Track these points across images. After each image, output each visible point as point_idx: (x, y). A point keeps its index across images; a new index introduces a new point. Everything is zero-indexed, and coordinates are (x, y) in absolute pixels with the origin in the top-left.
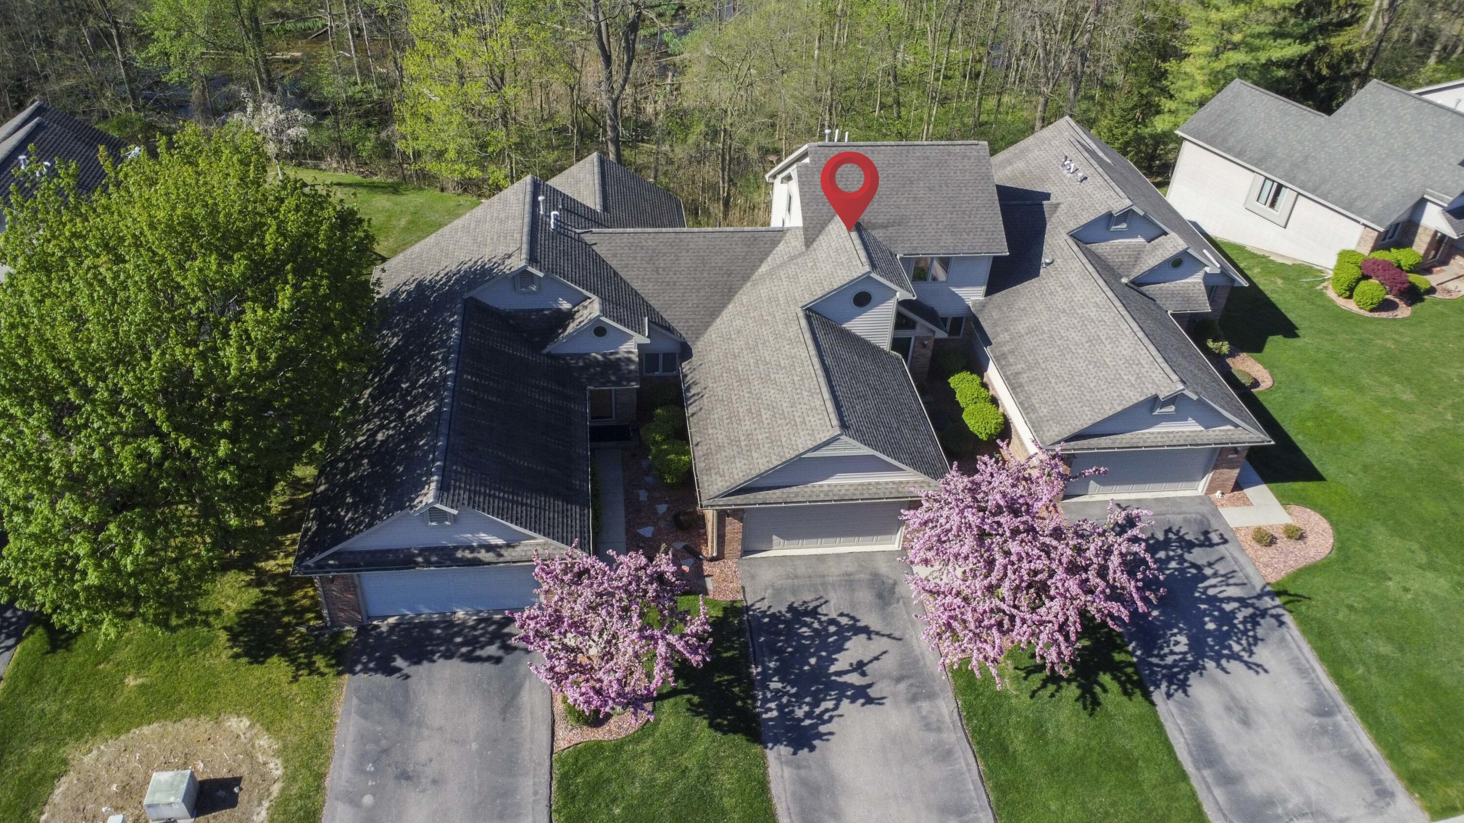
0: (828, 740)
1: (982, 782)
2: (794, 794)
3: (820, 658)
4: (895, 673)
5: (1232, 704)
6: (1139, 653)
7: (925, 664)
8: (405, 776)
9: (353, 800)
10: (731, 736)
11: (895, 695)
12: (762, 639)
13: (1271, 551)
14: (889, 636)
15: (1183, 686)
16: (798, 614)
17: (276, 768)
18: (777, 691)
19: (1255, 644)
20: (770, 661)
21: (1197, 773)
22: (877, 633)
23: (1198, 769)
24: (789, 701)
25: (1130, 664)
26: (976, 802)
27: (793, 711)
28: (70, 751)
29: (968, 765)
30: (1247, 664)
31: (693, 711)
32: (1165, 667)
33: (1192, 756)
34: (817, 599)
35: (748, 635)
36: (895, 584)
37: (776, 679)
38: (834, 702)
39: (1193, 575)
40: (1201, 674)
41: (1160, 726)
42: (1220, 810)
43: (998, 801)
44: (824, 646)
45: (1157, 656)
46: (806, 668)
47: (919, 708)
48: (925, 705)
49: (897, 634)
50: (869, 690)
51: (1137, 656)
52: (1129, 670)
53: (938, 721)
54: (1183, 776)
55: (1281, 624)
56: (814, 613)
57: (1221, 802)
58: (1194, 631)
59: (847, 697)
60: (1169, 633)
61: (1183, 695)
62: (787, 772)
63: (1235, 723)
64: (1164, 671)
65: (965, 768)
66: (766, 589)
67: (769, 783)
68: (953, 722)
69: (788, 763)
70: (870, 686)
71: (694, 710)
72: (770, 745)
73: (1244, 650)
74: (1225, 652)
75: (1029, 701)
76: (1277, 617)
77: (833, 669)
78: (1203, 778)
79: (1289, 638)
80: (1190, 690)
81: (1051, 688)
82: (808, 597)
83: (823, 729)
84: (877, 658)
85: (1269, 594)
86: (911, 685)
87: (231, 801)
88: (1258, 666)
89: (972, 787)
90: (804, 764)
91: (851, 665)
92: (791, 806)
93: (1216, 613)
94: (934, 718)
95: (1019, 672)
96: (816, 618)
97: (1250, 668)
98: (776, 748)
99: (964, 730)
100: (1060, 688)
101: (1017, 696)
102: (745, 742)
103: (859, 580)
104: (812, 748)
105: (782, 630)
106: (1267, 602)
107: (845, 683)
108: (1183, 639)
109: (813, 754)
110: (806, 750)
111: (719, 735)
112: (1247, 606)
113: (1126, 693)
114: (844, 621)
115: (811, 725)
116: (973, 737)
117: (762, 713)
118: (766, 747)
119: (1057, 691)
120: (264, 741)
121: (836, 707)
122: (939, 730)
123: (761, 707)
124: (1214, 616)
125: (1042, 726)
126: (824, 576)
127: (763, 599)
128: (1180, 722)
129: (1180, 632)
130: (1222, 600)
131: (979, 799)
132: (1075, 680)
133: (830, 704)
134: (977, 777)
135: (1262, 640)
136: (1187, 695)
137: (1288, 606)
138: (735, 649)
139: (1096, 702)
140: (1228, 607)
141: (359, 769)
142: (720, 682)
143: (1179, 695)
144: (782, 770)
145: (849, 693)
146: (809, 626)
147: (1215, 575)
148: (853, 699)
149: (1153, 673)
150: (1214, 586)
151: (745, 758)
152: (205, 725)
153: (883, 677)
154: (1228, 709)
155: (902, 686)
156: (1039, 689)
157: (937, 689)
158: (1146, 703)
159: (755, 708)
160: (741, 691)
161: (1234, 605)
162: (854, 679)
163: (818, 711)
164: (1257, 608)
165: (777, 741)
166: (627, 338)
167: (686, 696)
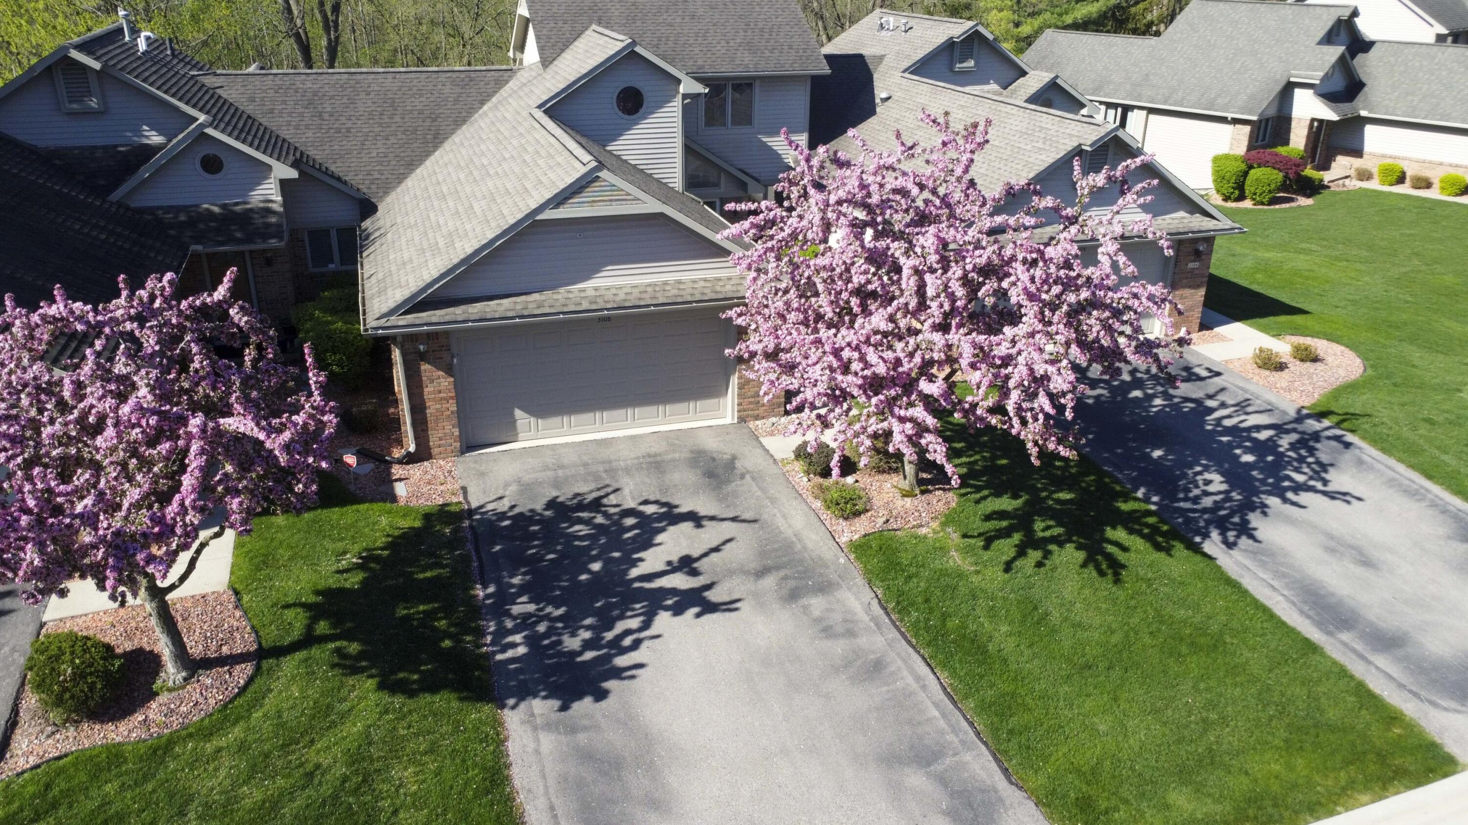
0: (633, 677)
1: (954, 703)
2: (564, 779)
3: (608, 562)
4: (753, 565)
5: (1332, 544)
6: (1155, 499)
7: (805, 548)
10: (426, 698)
11: (756, 595)
12: (498, 548)
13: (1285, 374)
14: (734, 519)
15: (1245, 530)
16: (566, 509)
18: (526, 616)
19: (1326, 471)
20: (512, 576)
21: (1331, 640)
22: (712, 518)
23: (1329, 633)
24: (550, 628)
25: (1149, 513)
26: (950, 737)
27: (560, 642)
29: (918, 678)
30: (1325, 493)
31: (344, 667)
32: (1205, 510)
33: (1308, 617)
34: (599, 489)
35: (469, 546)
36: (734, 458)
37: (524, 599)
38: (641, 618)
39: (1192, 409)
40: (1265, 514)
41: (1234, 585)
42: (1401, 686)
43: (995, 730)
44: (619, 544)
45: (1186, 499)
46: (583, 577)
47: (805, 608)
48: (817, 604)
49: (747, 516)
50: (706, 594)
51: (1154, 503)
52: (1151, 520)
53: (845, 621)
54: (1311, 647)
55: (1348, 445)
56: (596, 505)
57: (1395, 675)
58: (1226, 466)
59: (667, 608)
60: (1190, 472)
61: (1250, 542)
62: (548, 742)
63: (1351, 566)
64: (1206, 516)
65: (914, 686)
66: (506, 485)
67: (508, 766)
68: (874, 619)
69: (549, 726)
70: (709, 587)
71: (349, 665)
72: (511, 702)
73: (1311, 478)
74: (1286, 484)
75: (1001, 576)
76: (1338, 438)
77: (634, 573)
78: (1345, 644)
79: (1366, 458)
80: (1258, 534)
81: (1035, 555)
82: (582, 488)
83: (621, 661)
84: (716, 549)
85: (1309, 416)
86: (785, 578)
88: (1345, 494)
89: (936, 713)
90: (585, 722)
91: (669, 563)
92: (557, 802)
93: (1248, 444)
94: (836, 618)
95: (972, 541)
96: (598, 512)
97: (1333, 498)
98: (523, 706)
99: (896, 627)
100: (1047, 554)
101: (977, 572)
102: (455, 704)
103: (673, 460)
104: (601, 695)
105: (535, 533)
106: (1313, 425)
107: (661, 589)
108: (1216, 478)
109: (604, 704)
110: (588, 700)
111: (398, 701)
112: (1288, 432)
113: (1158, 547)
114: (650, 509)
115: (595, 659)
116: (916, 636)
117: (494, 653)
118: (503, 706)
119: (1045, 557)
121: (646, 625)
122: (850, 633)
123: (493, 643)
124: (1246, 447)
125: (1036, 608)
126: (610, 462)
127: (501, 498)
128: (1264, 576)
129: (1206, 468)
130: (1249, 429)
131: (955, 730)
132: (1070, 541)
133: (634, 623)
134: (942, 696)
135: (1332, 465)
136: (1256, 540)
137: (1345, 425)
138: (443, 567)
139: (1117, 567)
140: (1263, 435)
142: (408, 618)
143: (1244, 541)
144: (537, 740)
145: (669, 602)
146: (587, 522)
147: (1223, 405)
148: (678, 610)
149: (1188, 521)
150: (1229, 416)
151: (456, 730)
153: (731, 573)
154: (1332, 551)
155: (769, 582)
156: (1014, 559)
157: (834, 577)
158: (1198, 558)
159: (479, 646)
160: (450, 625)
161: (1269, 433)
162: (680, 581)
163: (609, 636)
164: (1303, 433)
165: (524, 693)
167: (332, 646)
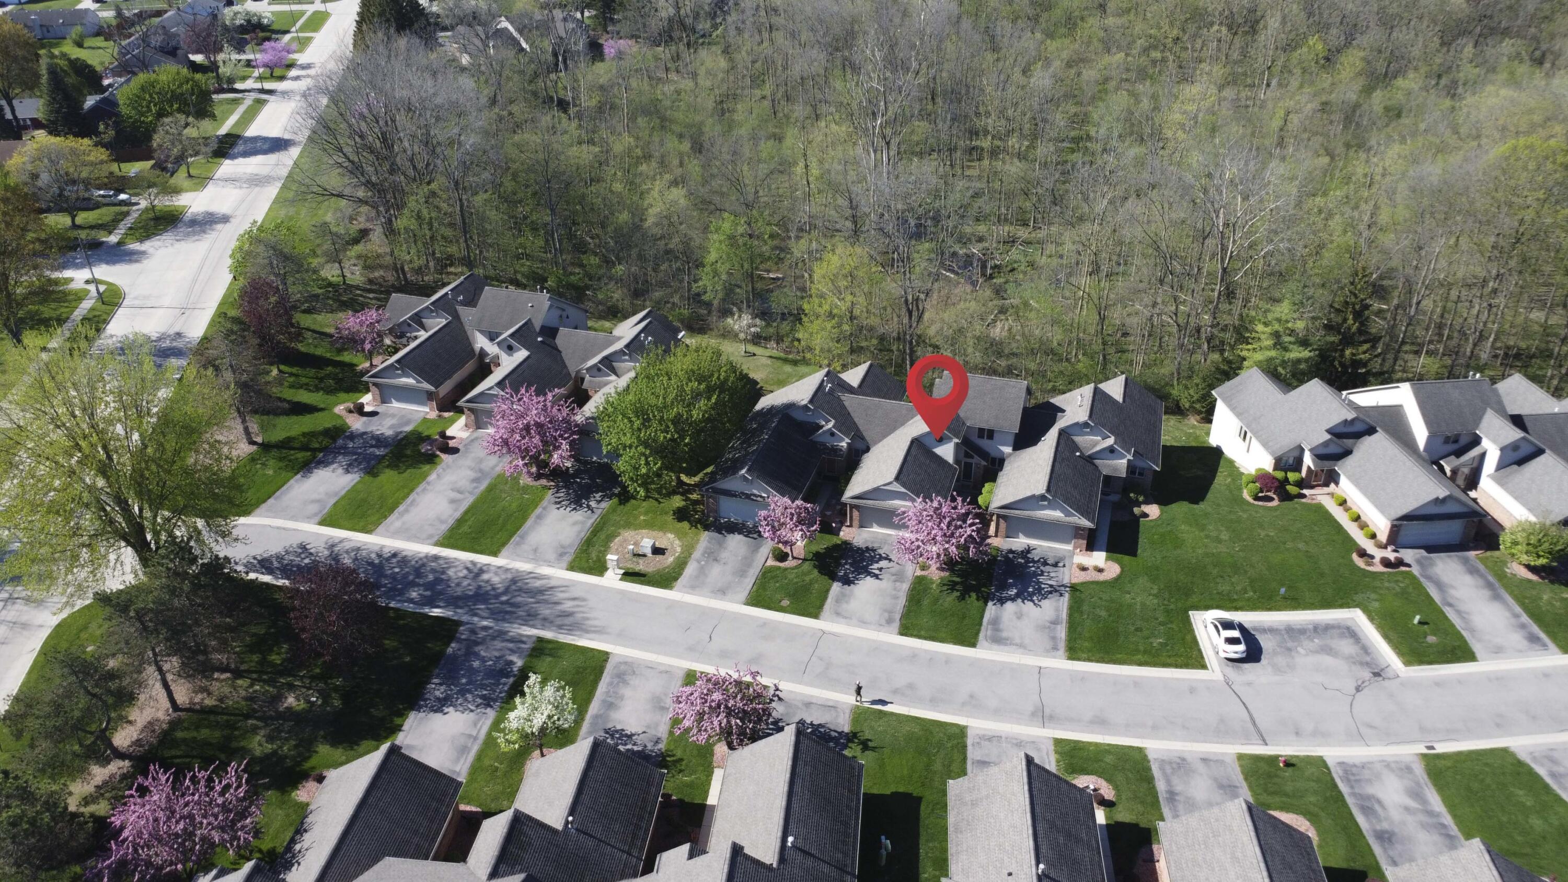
0: (856, 585)
2: (837, 596)
3: (868, 563)
4: (892, 573)
5: (1017, 614)
7: (906, 573)
8: (716, 560)
9: (698, 561)
10: (824, 576)
11: (888, 579)
12: (851, 553)
13: (1082, 573)
14: (897, 563)
15: (1003, 604)
16: (867, 549)
17: (679, 549)
18: (847, 568)
19: (1044, 599)
20: (850, 560)
21: (986, 626)
22: (894, 562)
23: (988, 625)
24: (850, 572)
25: (987, 593)
27: (849, 575)
28: (621, 531)
29: (902, 602)
33: (988, 621)
34: (878, 547)
35: (846, 551)
37: (849, 565)
38: (865, 576)
40: (1013, 602)
41: (983, 612)
44: (872, 560)
45: (1000, 593)
46: (861, 564)
47: (895, 584)
48: (898, 584)
50: (880, 576)
51: (992, 591)
52: (985, 594)
55: (1062, 596)
56: (874, 550)
57: (988, 634)
58: (1022, 590)
60: (1012, 588)
62: (838, 590)
63: (1013, 619)
64: (999, 598)
65: (900, 603)
66: (862, 540)
67: (830, 591)
68: (905, 590)
69: (839, 588)
71: (815, 566)
73: (1038, 600)
74: (1029, 599)
75: (938, 592)
76: (1061, 593)
77: (871, 567)
79: (1061, 600)
80: (1004, 606)
82: (876, 545)
83: (857, 582)
84: (889, 568)
85: (1064, 586)
86: (896, 578)
87: (663, 554)
88: (1040, 606)
90: (845, 589)
91: (878, 568)
93: (1036, 587)
94: (899, 588)
95: (941, 584)
96: (874, 552)
97: (1035, 605)
98: (837, 583)
100: (953, 592)
101: (935, 590)
102: (828, 579)
104: (850, 586)
105: (859, 552)
106: (1061, 588)
107: (872, 572)
108: (1015, 591)
110: (848, 586)
111: (820, 575)
112: (1052, 588)
113: (978, 600)
114: (884, 555)
115: (853, 580)
117: (838, 573)
118: (834, 582)
119: (951, 592)
120: (677, 542)
121: (865, 578)
122: (898, 591)
123: (839, 571)
125: (938, 600)
126: (885, 541)
127: (859, 542)
128: (992, 613)
129: (1016, 588)
130: (1043, 584)
132: (960, 591)
133: (863, 576)
135: (1049, 598)
136: (1002, 607)
137: (1070, 592)
138: (839, 554)
139: (964, 599)
140: (1044, 586)
141: (703, 555)
142: (828, 561)
143: (999, 606)
144: (836, 589)
145: (872, 575)
146: (870, 553)
147: (1048, 576)
148: (872, 577)
149: (994, 597)
150: (1044, 579)
151: (825, 583)
152: (661, 534)
153: (887, 573)
154: (1015, 614)
155: (893, 577)
156: (945, 590)
157: (906, 581)
158: (984, 605)
159: (837, 570)
160: (834, 565)
161: (1047, 586)
163: (858, 577)
164: (1055, 589)
165: (839, 581)
166: (843, 440)
167: (814, 562)
